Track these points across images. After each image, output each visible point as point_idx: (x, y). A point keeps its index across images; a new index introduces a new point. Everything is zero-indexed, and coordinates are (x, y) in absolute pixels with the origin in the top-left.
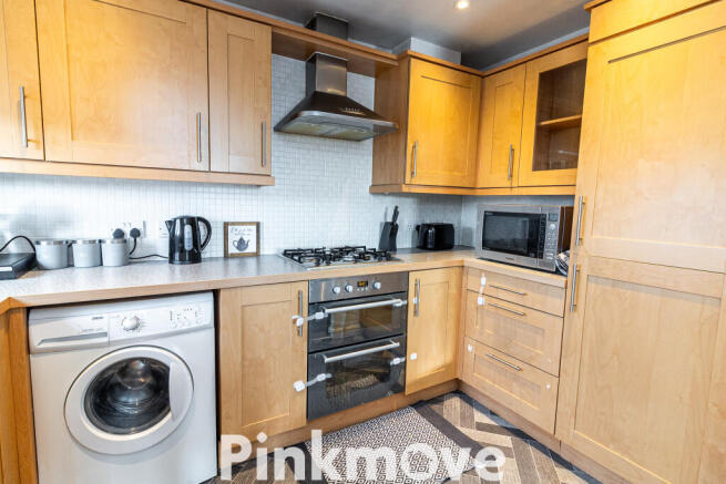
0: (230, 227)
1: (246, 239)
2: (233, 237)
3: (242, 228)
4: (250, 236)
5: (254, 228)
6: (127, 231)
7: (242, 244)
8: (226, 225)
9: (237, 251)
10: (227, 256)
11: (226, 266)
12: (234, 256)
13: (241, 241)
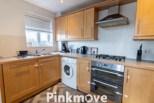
0: (92, 49)
1: (95, 51)
2: (93, 51)
3: (94, 49)
4: (96, 51)
5: (96, 49)
6: (78, 48)
7: (94, 52)
8: (91, 48)
9: (93, 53)
10: (91, 54)
11: (91, 56)
12: (92, 54)
13: (94, 51)
